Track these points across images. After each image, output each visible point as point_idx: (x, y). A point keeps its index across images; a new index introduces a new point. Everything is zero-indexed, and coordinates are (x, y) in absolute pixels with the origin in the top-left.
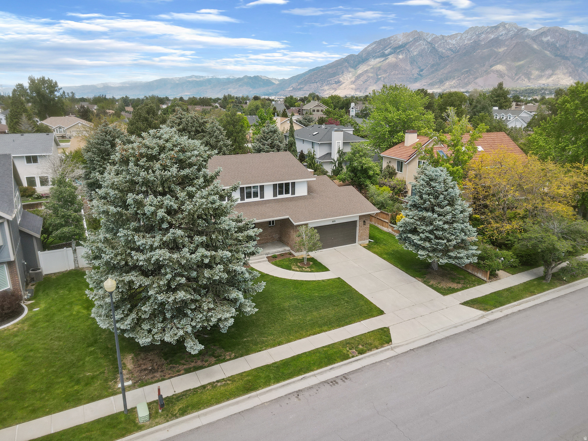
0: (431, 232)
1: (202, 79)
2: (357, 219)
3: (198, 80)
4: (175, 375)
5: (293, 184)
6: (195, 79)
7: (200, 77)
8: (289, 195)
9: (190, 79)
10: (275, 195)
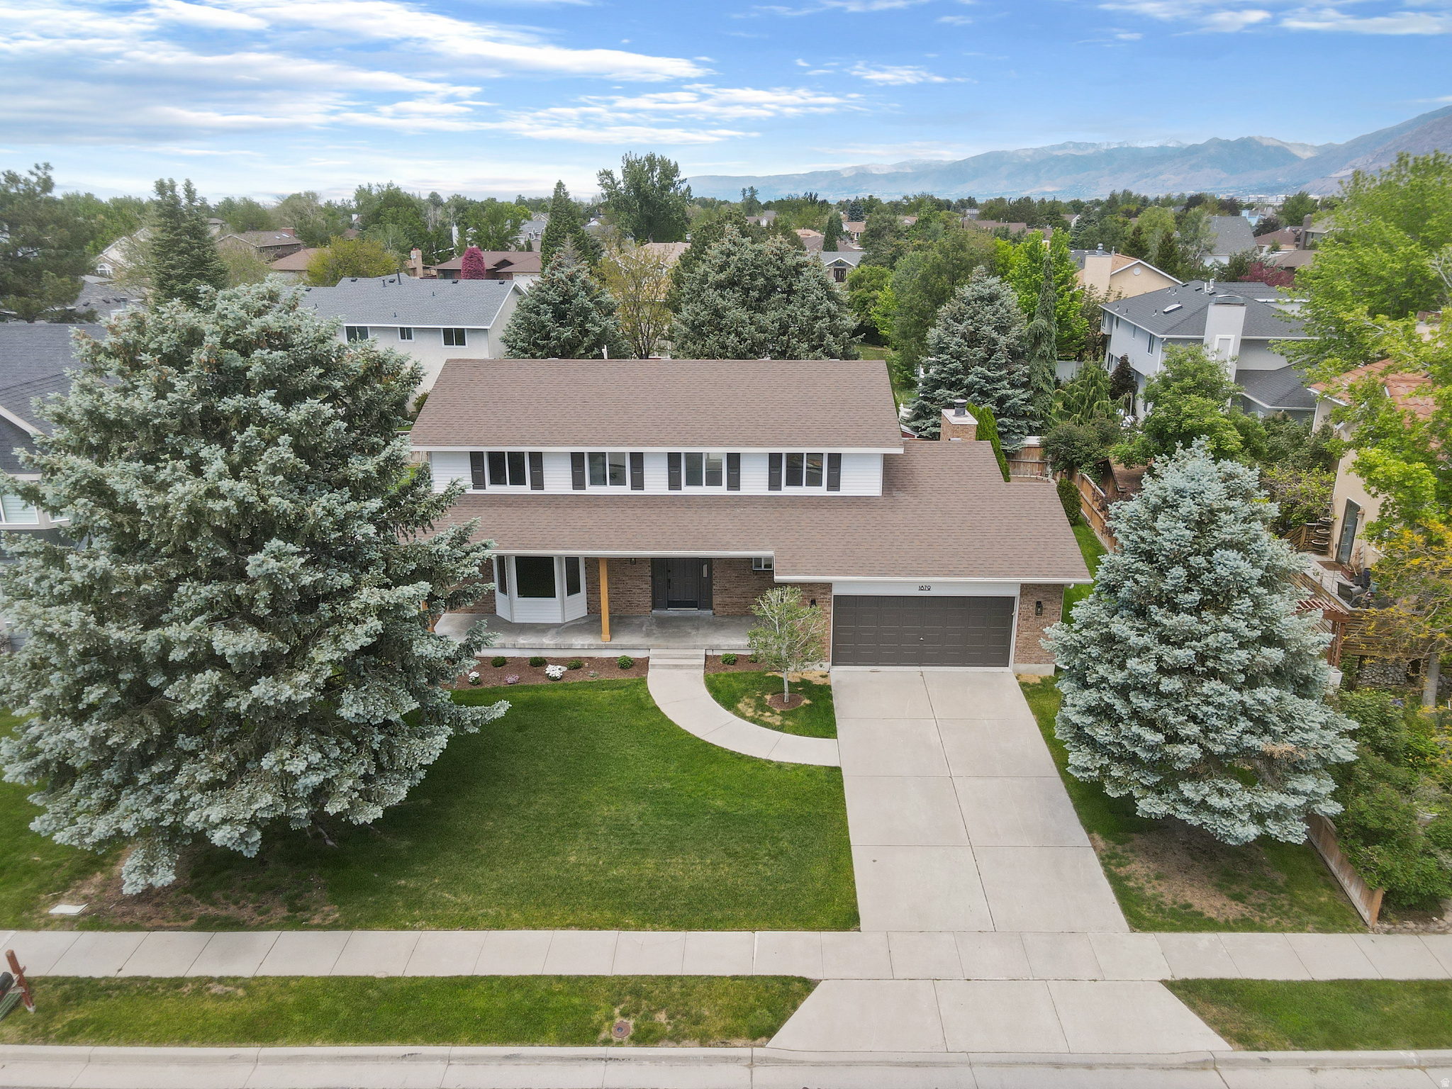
0: (1123, 691)
1: (1091, 151)
2: (1015, 592)
3: (1080, 153)
4: (171, 924)
5: (835, 460)
6: (1073, 152)
7: (1087, 145)
8: (821, 491)
9: (1060, 153)
10: (774, 484)
